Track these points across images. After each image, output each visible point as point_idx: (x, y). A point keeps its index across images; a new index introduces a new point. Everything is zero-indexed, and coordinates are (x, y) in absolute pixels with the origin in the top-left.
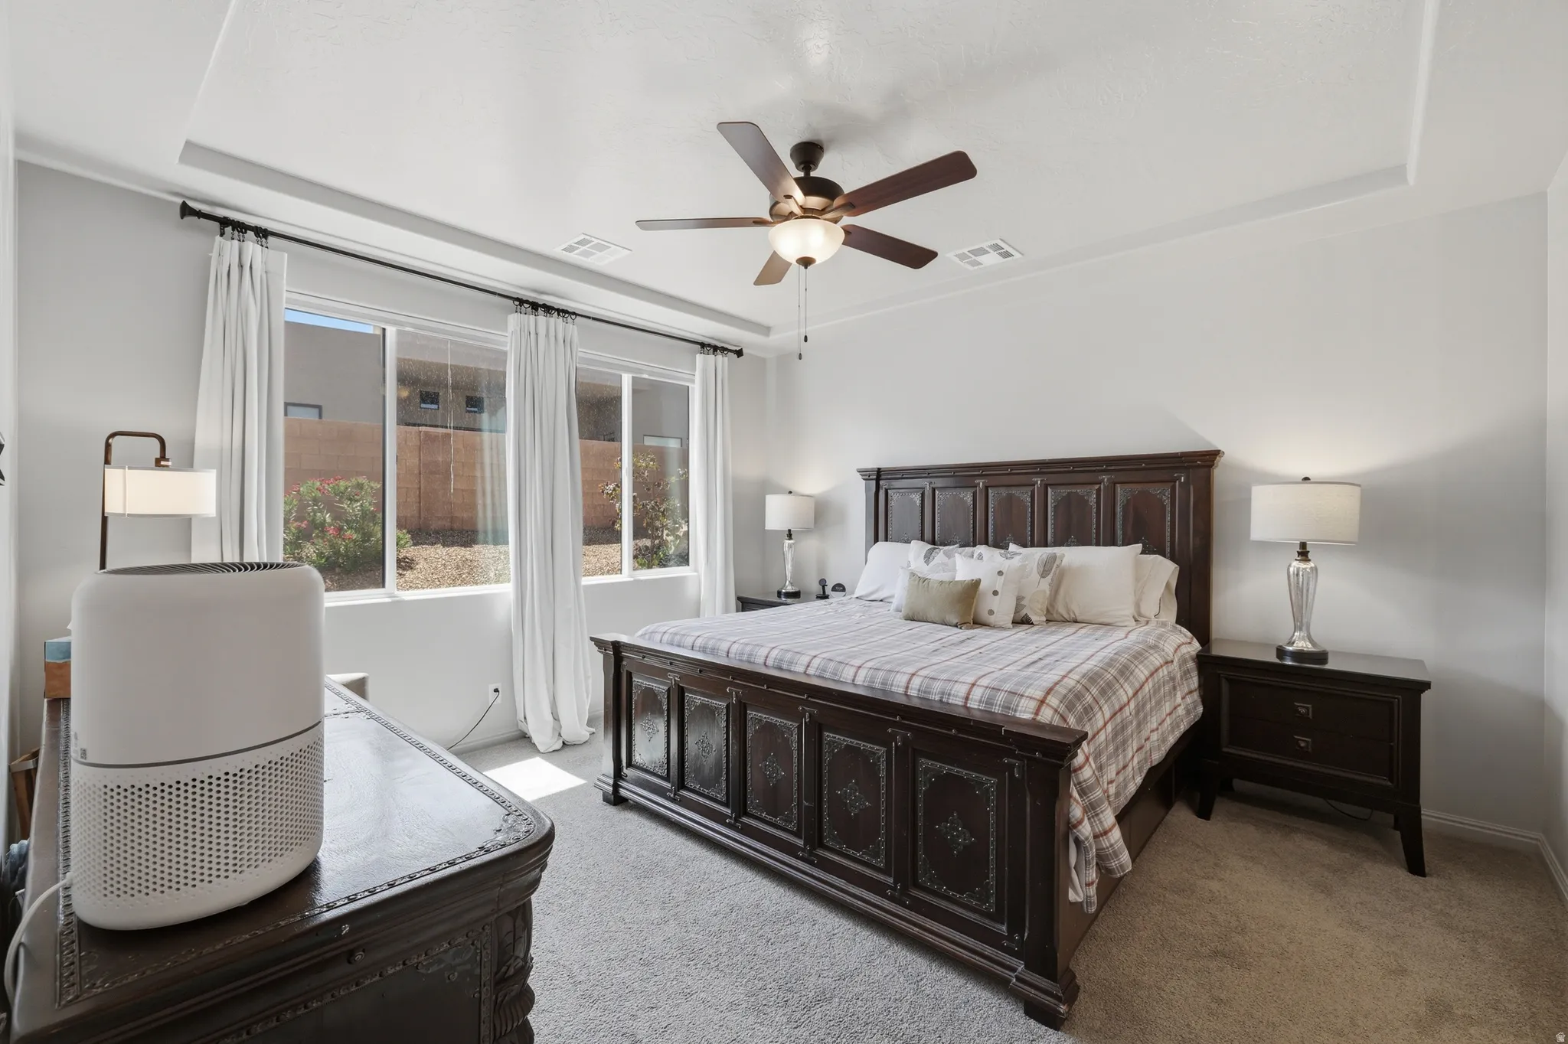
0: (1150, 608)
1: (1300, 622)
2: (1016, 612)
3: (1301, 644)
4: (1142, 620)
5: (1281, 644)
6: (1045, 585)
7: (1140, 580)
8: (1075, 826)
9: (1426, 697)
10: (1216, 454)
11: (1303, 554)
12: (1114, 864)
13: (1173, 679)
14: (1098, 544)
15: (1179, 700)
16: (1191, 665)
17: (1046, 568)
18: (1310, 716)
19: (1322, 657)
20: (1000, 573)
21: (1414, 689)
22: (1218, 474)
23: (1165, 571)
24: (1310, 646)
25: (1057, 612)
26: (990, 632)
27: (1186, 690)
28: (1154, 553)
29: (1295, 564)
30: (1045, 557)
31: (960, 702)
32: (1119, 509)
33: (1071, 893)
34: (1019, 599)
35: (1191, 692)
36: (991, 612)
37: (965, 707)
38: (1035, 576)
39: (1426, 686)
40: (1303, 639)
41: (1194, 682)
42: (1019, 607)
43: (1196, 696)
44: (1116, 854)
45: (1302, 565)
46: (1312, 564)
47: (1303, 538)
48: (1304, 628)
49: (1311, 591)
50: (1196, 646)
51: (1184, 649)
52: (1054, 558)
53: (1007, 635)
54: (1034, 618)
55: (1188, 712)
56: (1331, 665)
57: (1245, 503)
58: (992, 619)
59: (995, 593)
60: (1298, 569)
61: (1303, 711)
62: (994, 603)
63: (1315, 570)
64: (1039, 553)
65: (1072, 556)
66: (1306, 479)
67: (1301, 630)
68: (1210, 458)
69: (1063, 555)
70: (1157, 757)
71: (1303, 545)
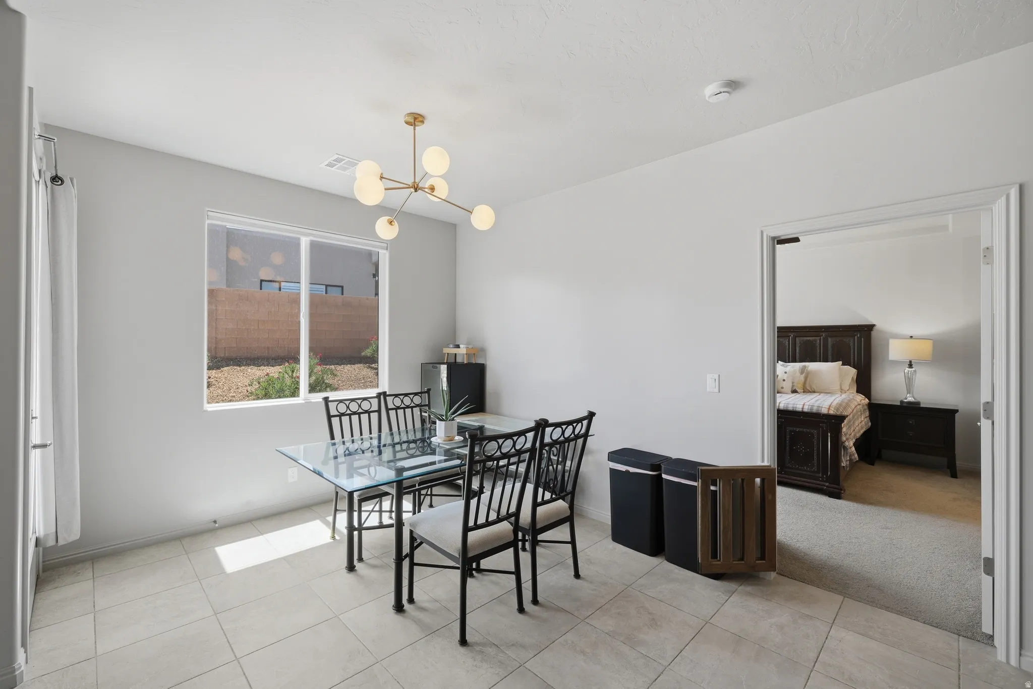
0: (846, 386)
1: (909, 392)
2: (792, 388)
3: (910, 399)
4: (843, 391)
5: (901, 399)
6: (802, 378)
7: (842, 377)
8: (844, 443)
9: (957, 415)
10: (873, 326)
11: (910, 366)
12: (853, 457)
13: (861, 411)
14: (820, 361)
15: (863, 419)
16: (866, 407)
17: (802, 371)
18: (914, 424)
19: (918, 403)
20: (786, 373)
21: (953, 412)
22: (873, 333)
23: (852, 372)
24: (913, 399)
25: (806, 389)
26: (783, 395)
27: (865, 416)
28: (847, 365)
29: (907, 369)
30: (801, 366)
31: (800, 410)
32: (830, 347)
33: (842, 464)
34: (793, 383)
35: (866, 417)
36: (782, 388)
37: (803, 411)
38: (798, 374)
39: (957, 411)
40: (911, 397)
41: (867, 413)
42: (793, 386)
43: (868, 418)
44: (854, 455)
45: (910, 370)
46: (914, 369)
47: (911, 359)
48: (911, 393)
49: (914, 379)
50: (867, 401)
51: (863, 401)
52: (805, 367)
53: (790, 397)
54: (798, 391)
55: (866, 424)
56: (922, 406)
57: (887, 346)
58: (783, 390)
59: (784, 380)
60: (908, 371)
61: (911, 422)
62: (784, 384)
63: (915, 371)
64: (798, 366)
65: (813, 366)
66: (911, 337)
67: (910, 393)
68: (871, 327)
69: (809, 366)
70: (858, 435)
71: (910, 362)
